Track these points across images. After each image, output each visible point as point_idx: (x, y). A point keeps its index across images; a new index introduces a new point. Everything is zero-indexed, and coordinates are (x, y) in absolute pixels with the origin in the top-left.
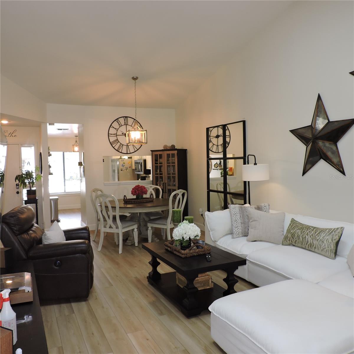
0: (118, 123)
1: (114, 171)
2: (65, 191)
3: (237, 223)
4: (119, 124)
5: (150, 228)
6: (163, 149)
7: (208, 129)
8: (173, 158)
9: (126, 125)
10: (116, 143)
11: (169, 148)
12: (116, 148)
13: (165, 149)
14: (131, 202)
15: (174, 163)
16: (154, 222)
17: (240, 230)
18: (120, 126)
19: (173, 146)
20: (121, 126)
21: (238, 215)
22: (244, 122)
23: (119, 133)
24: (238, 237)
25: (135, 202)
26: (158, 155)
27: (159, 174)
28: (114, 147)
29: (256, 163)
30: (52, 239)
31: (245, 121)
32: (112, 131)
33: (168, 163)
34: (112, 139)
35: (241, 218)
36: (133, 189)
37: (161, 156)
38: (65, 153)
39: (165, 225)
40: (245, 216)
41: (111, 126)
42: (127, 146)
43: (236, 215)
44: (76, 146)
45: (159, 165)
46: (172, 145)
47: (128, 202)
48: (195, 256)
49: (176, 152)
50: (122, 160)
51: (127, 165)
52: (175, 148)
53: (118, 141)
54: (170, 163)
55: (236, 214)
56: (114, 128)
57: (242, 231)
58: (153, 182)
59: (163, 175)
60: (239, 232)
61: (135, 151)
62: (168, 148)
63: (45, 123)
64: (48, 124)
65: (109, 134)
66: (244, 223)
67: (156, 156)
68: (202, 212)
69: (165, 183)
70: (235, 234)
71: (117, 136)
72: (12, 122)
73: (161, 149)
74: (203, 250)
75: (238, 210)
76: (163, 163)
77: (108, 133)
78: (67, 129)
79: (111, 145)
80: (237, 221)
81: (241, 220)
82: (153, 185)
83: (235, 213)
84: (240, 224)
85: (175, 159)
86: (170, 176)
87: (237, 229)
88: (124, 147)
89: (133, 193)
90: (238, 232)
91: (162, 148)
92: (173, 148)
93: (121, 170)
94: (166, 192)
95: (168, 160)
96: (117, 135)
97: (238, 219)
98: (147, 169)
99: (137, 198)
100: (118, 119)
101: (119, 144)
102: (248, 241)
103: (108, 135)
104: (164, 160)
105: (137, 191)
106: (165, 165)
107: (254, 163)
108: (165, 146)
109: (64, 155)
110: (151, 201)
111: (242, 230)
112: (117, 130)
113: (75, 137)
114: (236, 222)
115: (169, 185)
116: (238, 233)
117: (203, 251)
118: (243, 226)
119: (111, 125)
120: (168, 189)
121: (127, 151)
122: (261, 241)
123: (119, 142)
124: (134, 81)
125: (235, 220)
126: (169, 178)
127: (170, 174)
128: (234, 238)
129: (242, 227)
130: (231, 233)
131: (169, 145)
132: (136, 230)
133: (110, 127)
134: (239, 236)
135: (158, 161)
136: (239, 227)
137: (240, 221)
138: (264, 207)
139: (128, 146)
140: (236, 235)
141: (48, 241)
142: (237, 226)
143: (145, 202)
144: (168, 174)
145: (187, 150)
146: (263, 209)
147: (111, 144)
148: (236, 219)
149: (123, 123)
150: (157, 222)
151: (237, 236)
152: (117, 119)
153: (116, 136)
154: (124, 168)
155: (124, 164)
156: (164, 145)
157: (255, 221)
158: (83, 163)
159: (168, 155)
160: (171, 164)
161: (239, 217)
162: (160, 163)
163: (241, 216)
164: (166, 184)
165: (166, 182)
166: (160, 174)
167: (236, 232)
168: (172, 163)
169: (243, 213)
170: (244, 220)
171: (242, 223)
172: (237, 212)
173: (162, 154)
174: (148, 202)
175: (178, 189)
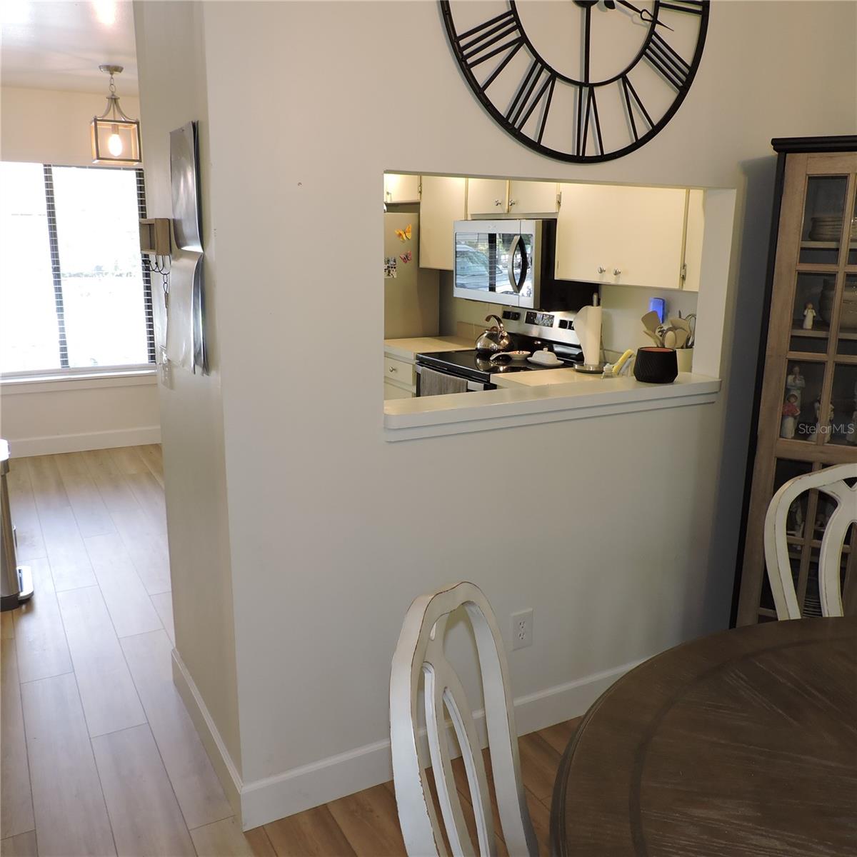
2: (65, 363)
12: (501, 97)
26: (843, 179)
27: (833, 347)
38: (54, 169)
42: (585, 90)
44: (115, 130)
45: (843, 267)
61: (638, 144)
79: (462, 61)
88: (564, 101)
101: (522, 60)
109: (48, 179)
113: (107, 75)
121: (581, 140)
123: (523, 40)
139: (591, 94)
147: (457, 51)
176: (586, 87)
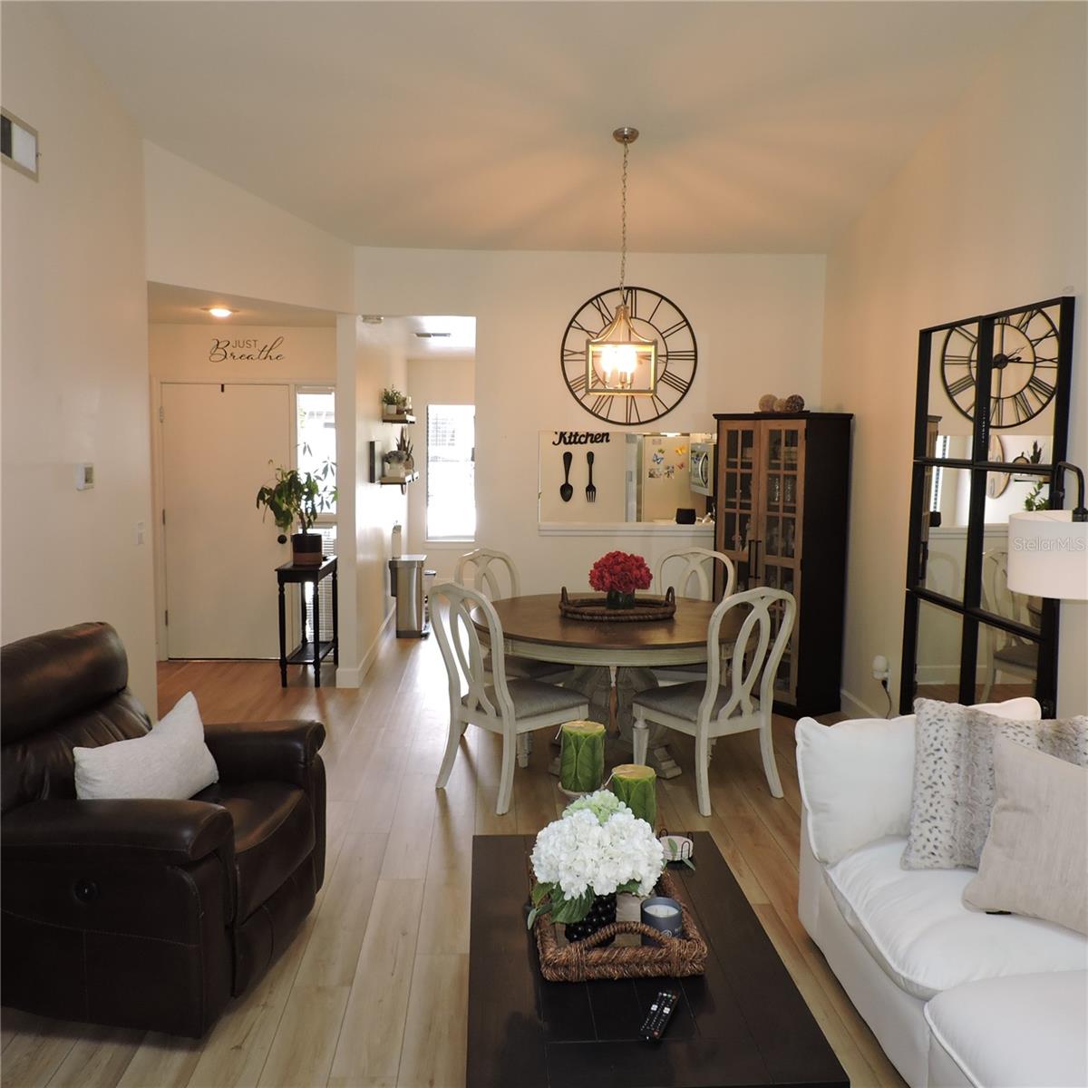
0: (600, 310)
3: (934, 800)
4: (603, 315)
5: (640, 724)
6: (759, 410)
7: (925, 336)
8: (790, 449)
9: (630, 318)
11: (779, 410)
13: (767, 410)
14: (578, 616)
15: (794, 467)
16: (654, 704)
17: (941, 838)
18: (607, 323)
19: (796, 401)
20: (608, 321)
21: (946, 757)
22: (1068, 305)
24: (931, 868)
25: (596, 618)
26: (737, 431)
27: (739, 506)
28: (579, 402)
31: (1073, 299)
33: (772, 466)
34: (576, 370)
35: (961, 779)
36: (596, 566)
37: (748, 438)
40: (979, 773)
41: (574, 324)
42: (630, 398)
43: (938, 755)
45: (739, 471)
46: (792, 397)
47: (569, 615)
48: (612, 979)
49: (800, 425)
50: (653, 440)
51: (672, 459)
52: (804, 409)
54: (777, 467)
55: (938, 750)
56: (583, 329)
57: (950, 842)
58: (715, 532)
59: (753, 512)
60: (935, 847)
62: (777, 409)
63: (347, 314)
64: (360, 318)
65: (565, 353)
66: (967, 804)
67: (733, 436)
68: (887, 671)
69: (757, 542)
70: (918, 851)
72: (242, 313)
73: (752, 412)
75: (952, 735)
76: (755, 466)
77: (563, 350)
79: (571, 390)
80: (936, 788)
81: (956, 787)
83: (936, 745)
84: (948, 804)
85: (796, 453)
86: (777, 518)
87: (931, 831)
89: (595, 581)
90: (933, 843)
91: (754, 408)
92: (794, 408)
93: (651, 476)
94: (760, 575)
95: (772, 455)
97: (945, 779)
99: (611, 602)
100: (599, 296)
103: (562, 356)
104: (759, 454)
105: (607, 575)
106: (761, 472)
107: (1077, 506)
108: (768, 400)
110: (660, 616)
111: (953, 838)
114: (930, 791)
115: (770, 551)
116: (930, 848)
118: (960, 819)
119: (573, 320)
120: (767, 566)
121: (628, 415)
122: (1035, 918)
124: (621, 146)
125: (929, 783)
126: (772, 522)
127: (776, 508)
128: (910, 868)
129: (953, 821)
130: (903, 833)
131: (782, 395)
133: (570, 325)
134: (937, 865)
135: (736, 457)
136: (937, 822)
137: (953, 792)
139: (633, 399)
140: (923, 858)
142: (932, 812)
143: (635, 621)
144: (770, 508)
145: (851, 416)
148: (935, 778)
150: (665, 705)
151: (927, 862)
152: (596, 298)
154: (661, 468)
155: (660, 455)
156: (765, 397)
157: (1016, 808)
159: (775, 437)
160: (782, 472)
161: (950, 768)
162: (744, 465)
163: (958, 767)
165: (761, 536)
166: (743, 506)
167: (923, 841)
168: (788, 467)
169: (971, 755)
170: (970, 789)
171: (957, 803)
172: (946, 745)
173: (752, 432)
174: (644, 621)
175: (802, 569)
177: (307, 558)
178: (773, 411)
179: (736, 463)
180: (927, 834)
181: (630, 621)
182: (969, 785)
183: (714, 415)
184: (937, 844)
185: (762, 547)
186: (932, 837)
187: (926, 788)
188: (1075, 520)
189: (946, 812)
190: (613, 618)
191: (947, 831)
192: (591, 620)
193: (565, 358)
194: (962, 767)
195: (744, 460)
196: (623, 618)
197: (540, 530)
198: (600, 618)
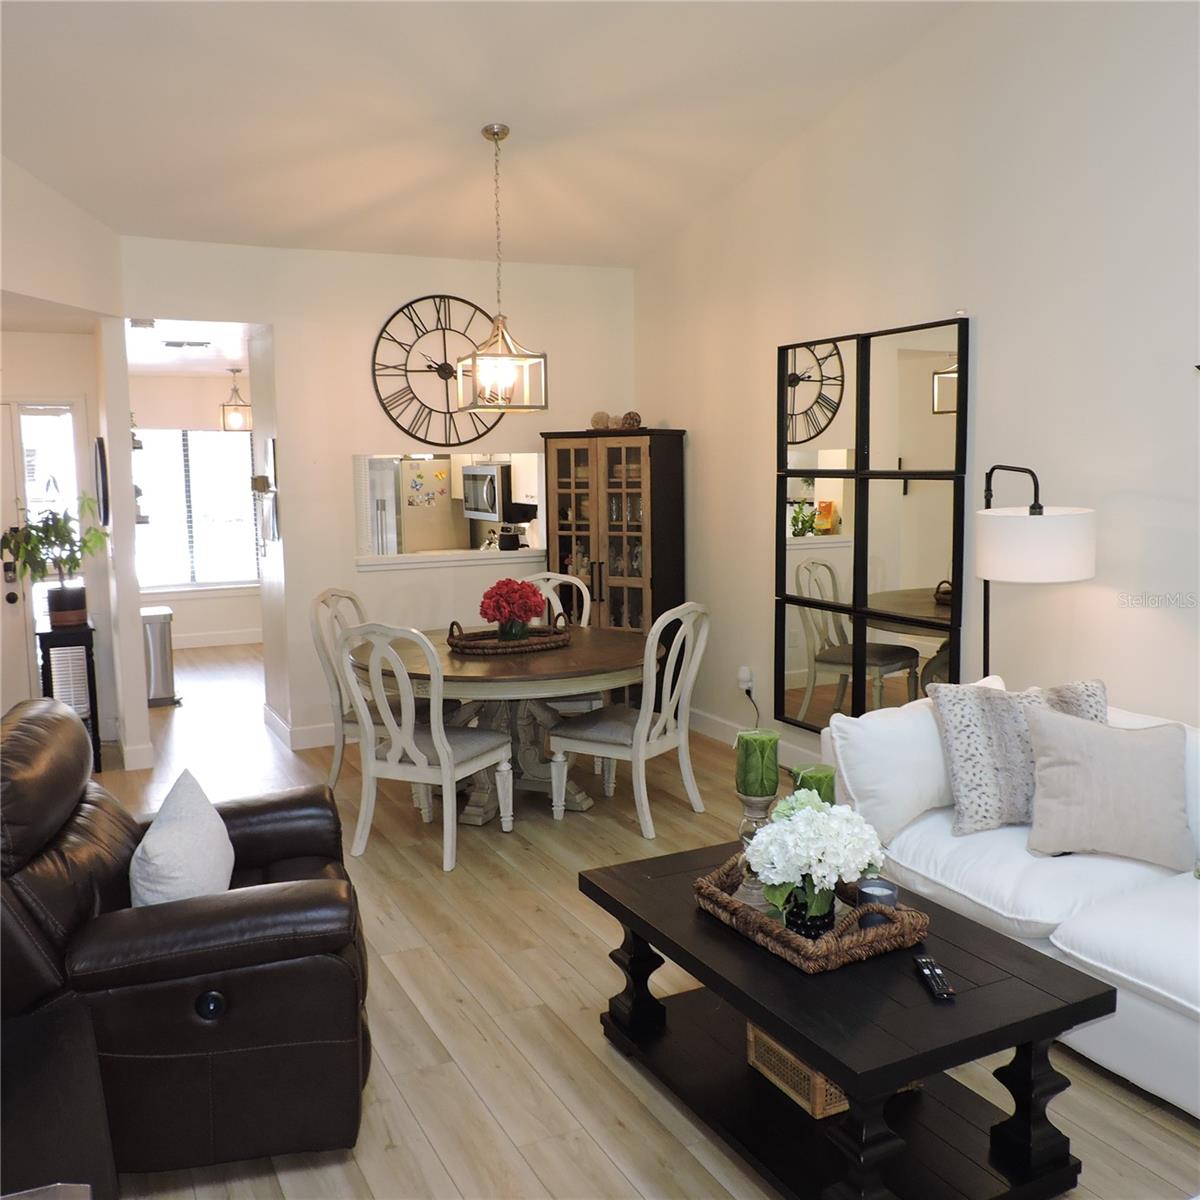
0: (411, 320)
1: (381, 505)
2: (193, 578)
3: (977, 770)
4: (415, 325)
5: (559, 758)
6: (592, 428)
7: (783, 352)
8: (633, 466)
9: (444, 330)
10: (406, 404)
11: (615, 427)
12: (405, 422)
13: (601, 427)
14: (479, 651)
15: (638, 485)
16: (579, 734)
17: (990, 801)
18: (420, 334)
19: (633, 417)
20: (421, 332)
21: (977, 731)
22: (963, 325)
23: (416, 362)
24: (982, 830)
25: (499, 651)
26: (569, 450)
27: (574, 528)
28: (394, 421)
29: (1040, 502)
30: (177, 878)
31: (967, 320)
32: (389, 354)
33: (611, 485)
34: (390, 386)
35: (995, 748)
36: (487, 596)
37: (582, 456)
38: (189, 433)
39: (624, 749)
40: (1010, 741)
41: (385, 335)
42: (448, 416)
43: (969, 730)
44: (236, 410)
45: (573, 491)
46: (629, 414)
47: (467, 651)
49: (644, 442)
50: (411, 465)
51: (432, 485)
52: (641, 426)
53: (411, 395)
54: (619, 485)
55: (968, 726)
56: (395, 341)
57: (999, 804)
58: (547, 557)
59: (592, 534)
60: (987, 811)
61: (480, 436)
62: (612, 426)
63: (111, 316)
64: (127, 322)
65: (377, 367)
66: (1007, 770)
67: (563, 455)
68: (751, 680)
69: (601, 564)
70: (971, 817)
71: (406, 376)
73: (584, 430)
74: (894, 929)
75: (976, 711)
76: (592, 484)
77: (374, 363)
78: (201, 344)
79: (385, 409)
80: (975, 759)
81: (993, 755)
82: (549, 570)
83: (965, 722)
84: (990, 773)
85: (639, 470)
86: (621, 537)
87: (980, 798)
88: (437, 421)
89: (490, 612)
90: (984, 807)
91: (587, 426)
92: (631, 426)
93: (411, 504)
94: (604, 597)
95: (611, 473)
96: (406, 371)
97: (981, 750)
98: (514, 501)
99: (503, 634)
100: (411, 304)
101: (415, 405)
102: (1034, 850)
103: (374, 371)
104: (596, 473)
105: (504, 604)
106: (599, 490)
107: (1033, 502)
108: (599, 418)
109: (185, 440)
110: (561, 643)
111: (1000, 800)
112: (407, 348)
113: (232, 374)
114: (970, 763)
115: (614, 572)
116: (982, 812)
117: (895, 936)
118: (1002, 782)
119: (383, 330)
120: (611, 587)
121: (447, 436)
122: (1093, 853)
123: (415, 397)
124: (492, 143)
125: (967, 756)
126: (615, 544)
127: (619, 528)
128: (965, 834)
129: (998, 785)
130: (949, 805)
131: (617, 412)
132: (505, 767)
133: (380, 336)
134: (988, 827)
135: (569, 477)
136: (984, 789)
137: (991, 761)
138: (1089, 696)
139: (451, 416)
140: (975, 822)
141: (160, 888)
142: (977, 780)
143: (539, 651)
144: (612, 528)
145: (683, 432)
146: (1085, 706)
147: (383, 405)
148: (972, 751)
149: (430, 324)
150: (591, 733)
152: (406, 306)
153: (403, 373)
154: (420, 497)
155: (419, 481)
156: (597, 414)
157: (1062, 763)
158: (271, 480)
159: (614, 455)
160: (624, 490)
161: (983, 739)
162: (579, 485)
163: (990, 738)
164: (603, 566)
165: (604, 558)
166: (579, 528)
167: (975, 807)
168: (630, 485)
169: (999, 726)
170: (1005, 756)
171: (997, 769)
172: (974, 720)
173: (587, 450)
174: (548, 649)
175: (652, 588)
176: (449, 414)
177: (71, 617)
178: (608, 427)
179: (570, 483)
180: (978, 801)
181: (534, 651)
182: (1004, 752)
183: (541, 434)
184: (988, 808)
185: (605, 569)
186: (982, 802)
187: (966, 761)
188: (1032, 513)
189: (990, 779)
190: (516, 649)
191: (995, 795)
192: (493, 654)
193: (377, 373)
194: (994, 737)
195: (578, 480)
196: (527, 649)
197: (358, 566)
198: (504, 650)
